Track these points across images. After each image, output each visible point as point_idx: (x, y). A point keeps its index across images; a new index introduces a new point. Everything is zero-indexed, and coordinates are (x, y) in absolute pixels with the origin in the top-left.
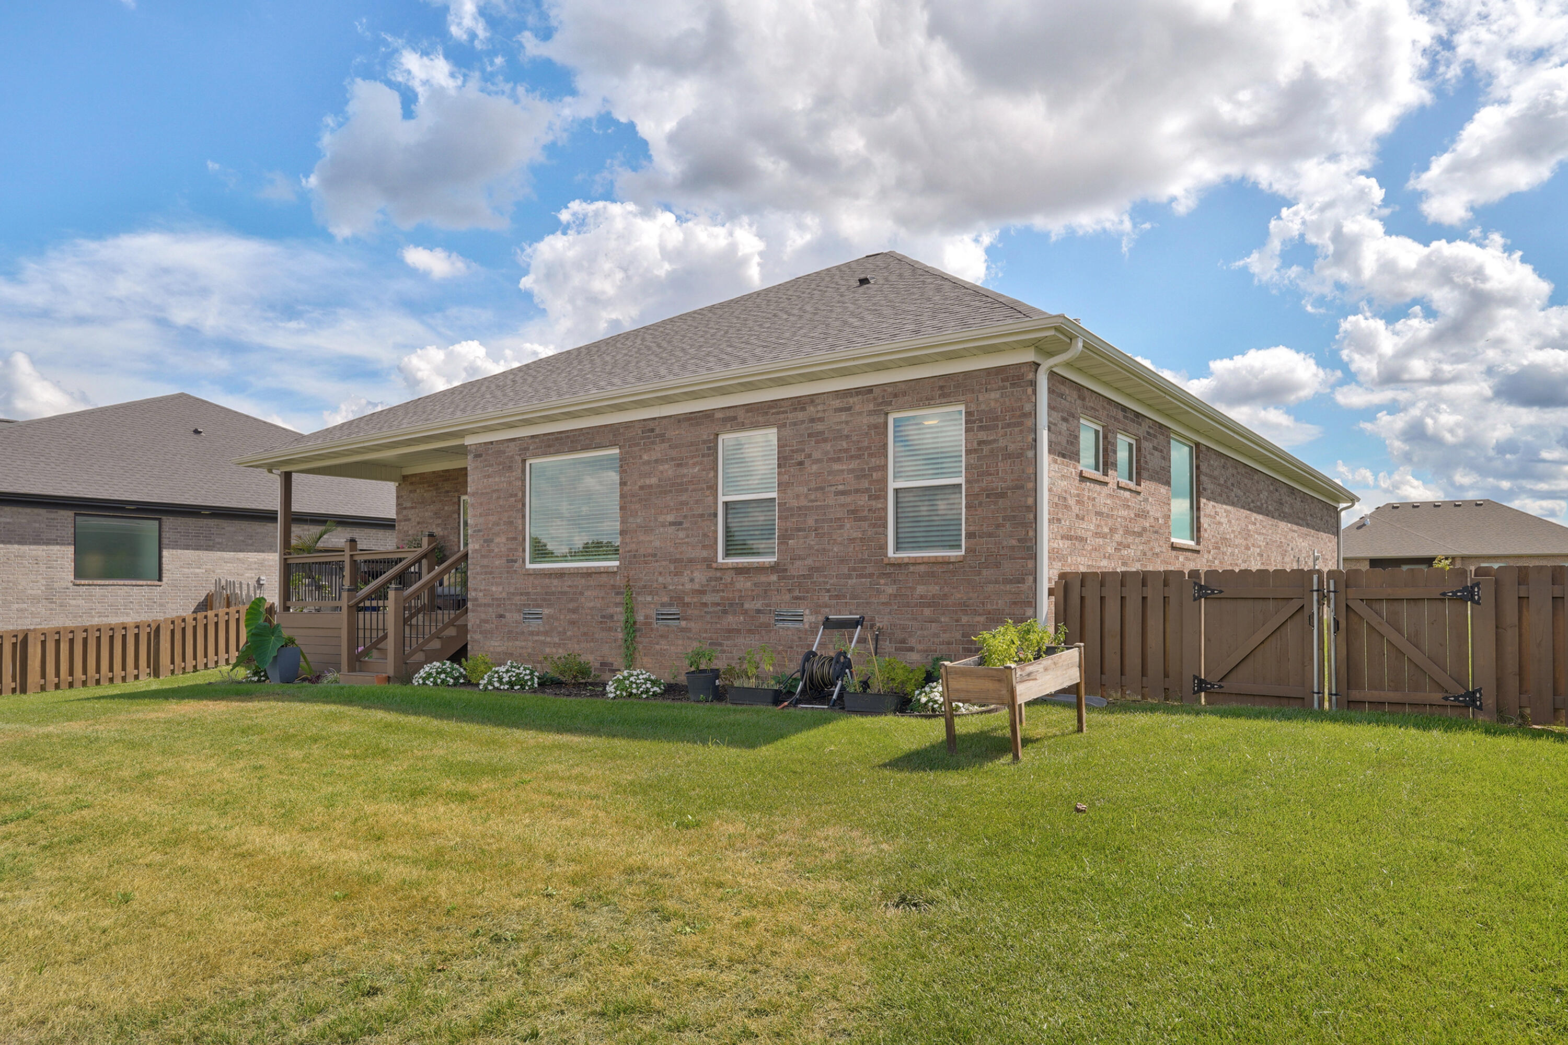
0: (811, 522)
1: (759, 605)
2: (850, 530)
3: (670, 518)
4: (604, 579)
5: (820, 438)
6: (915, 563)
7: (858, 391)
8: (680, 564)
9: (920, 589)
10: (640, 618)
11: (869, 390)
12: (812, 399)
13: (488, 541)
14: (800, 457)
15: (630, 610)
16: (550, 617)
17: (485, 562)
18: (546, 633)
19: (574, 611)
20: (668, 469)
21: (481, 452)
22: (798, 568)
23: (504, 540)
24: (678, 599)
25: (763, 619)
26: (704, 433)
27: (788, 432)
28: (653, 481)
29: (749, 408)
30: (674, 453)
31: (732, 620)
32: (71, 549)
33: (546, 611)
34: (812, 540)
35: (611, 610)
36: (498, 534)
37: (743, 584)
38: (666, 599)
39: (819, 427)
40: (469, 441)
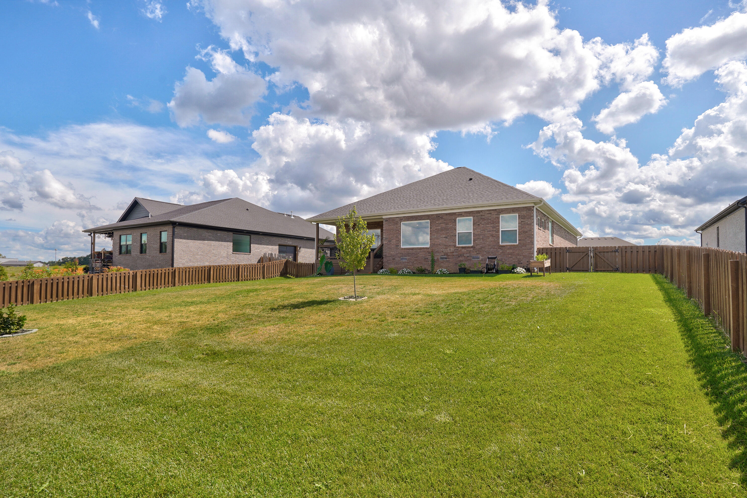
0: (481, 237)
1: (468, 255)
2: (491, 239)
3: (444, 236)
4: (425, 250)
5: (484, 219)
6: (507, 246)
7: (493, 210)
8: (447, 246)
9: (508, 251)
10: (436, 258)
11: (496, 210)
12: (481, 211)
13: (390, 241)
14: (478, 223)
15: (433, 257)
16: (409, 259)
17: (389, 246)
18: (408, 263)
19: (416, 257)
20: (444, 225)
21: (387, 220)
22: (478, 247)
23: (395, 241)
24: (446, 254)
25: (469, 258)
26: (453, 217)
27: (476, 218)
28: (439, 228)
29: (465, 212)
30: (445, 222)
31: (461, 258)
32: (232, 243)
33: (408, 258)
34: (481, 241)
35: (427, 257)
36: (393, 240)
37: (463, 250)
38: (443, 254)
39: (483, 217)
40: (384, 217)
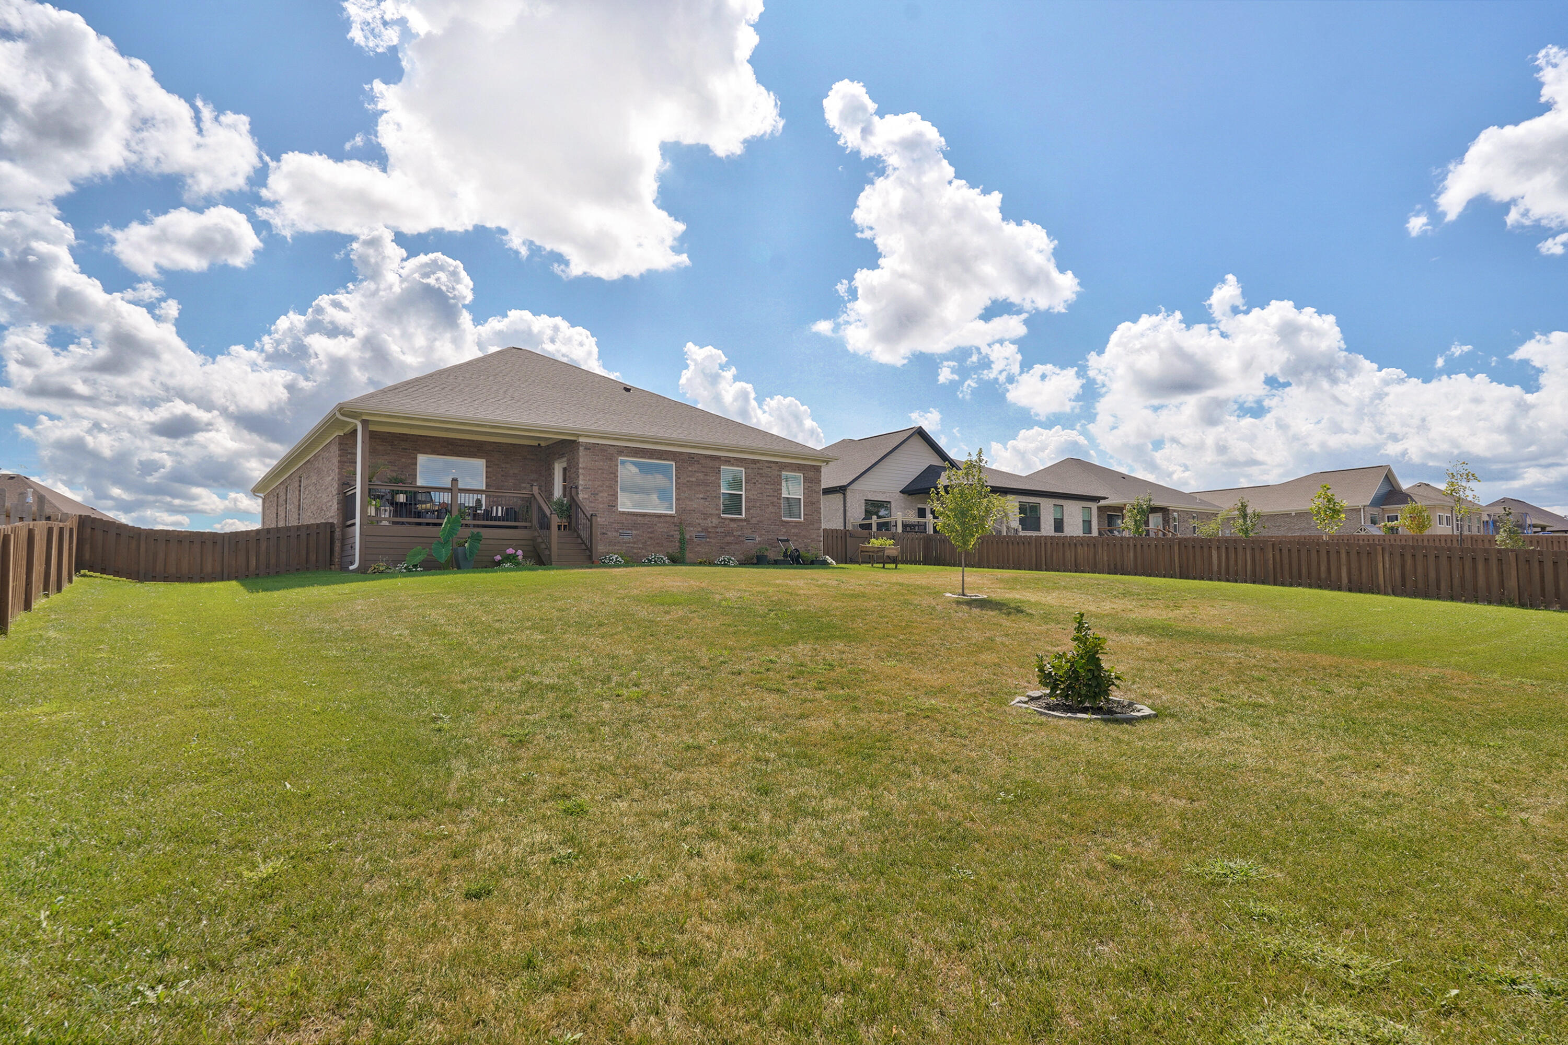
0: (758, 504)
1: (739, 533)
2: (771, 509)
3: (701, 496)
4: (668, 519)
5: (761, 475)
6: (792, 522)
7: (774, 462)
8: (706, 516)
9: (793, 531)
10: (687, 537)
11: (777, 463)
12: (758, 461)
13: (595, 494)
14: (754, 481)
15: (682, 534)
16: (637, 535)
17: (593, 505)
18: (634, 543)
19: (651, 533)
20: (701, 476)
21: (588, 447)
22: (754, 521)
23: (606, 495)
24: (705, 530)
25: (741, 539)
26: (716, 464)
27: (749, 471)
28: (694, 479)
29: (735, 459)
30: (703, 470)
31: (729, 539)
33: (634, 532)
34: (758, 511)
35: (672, 533)
36: (601, 492)
37: (733, 525)
38: (700, 529)
39: (761, 471)
40: (581, 440)
